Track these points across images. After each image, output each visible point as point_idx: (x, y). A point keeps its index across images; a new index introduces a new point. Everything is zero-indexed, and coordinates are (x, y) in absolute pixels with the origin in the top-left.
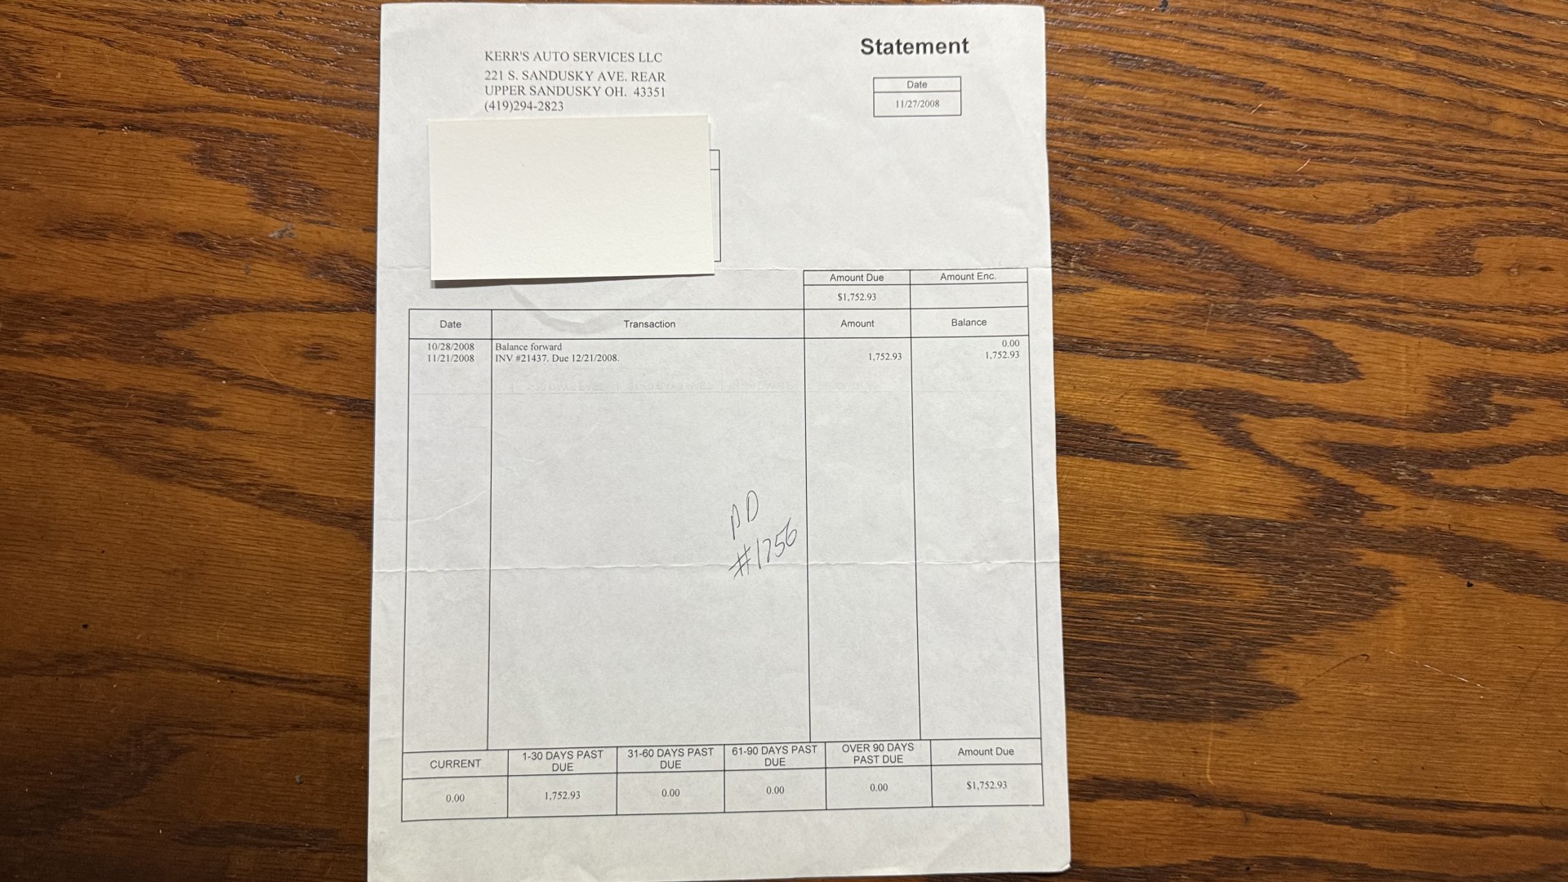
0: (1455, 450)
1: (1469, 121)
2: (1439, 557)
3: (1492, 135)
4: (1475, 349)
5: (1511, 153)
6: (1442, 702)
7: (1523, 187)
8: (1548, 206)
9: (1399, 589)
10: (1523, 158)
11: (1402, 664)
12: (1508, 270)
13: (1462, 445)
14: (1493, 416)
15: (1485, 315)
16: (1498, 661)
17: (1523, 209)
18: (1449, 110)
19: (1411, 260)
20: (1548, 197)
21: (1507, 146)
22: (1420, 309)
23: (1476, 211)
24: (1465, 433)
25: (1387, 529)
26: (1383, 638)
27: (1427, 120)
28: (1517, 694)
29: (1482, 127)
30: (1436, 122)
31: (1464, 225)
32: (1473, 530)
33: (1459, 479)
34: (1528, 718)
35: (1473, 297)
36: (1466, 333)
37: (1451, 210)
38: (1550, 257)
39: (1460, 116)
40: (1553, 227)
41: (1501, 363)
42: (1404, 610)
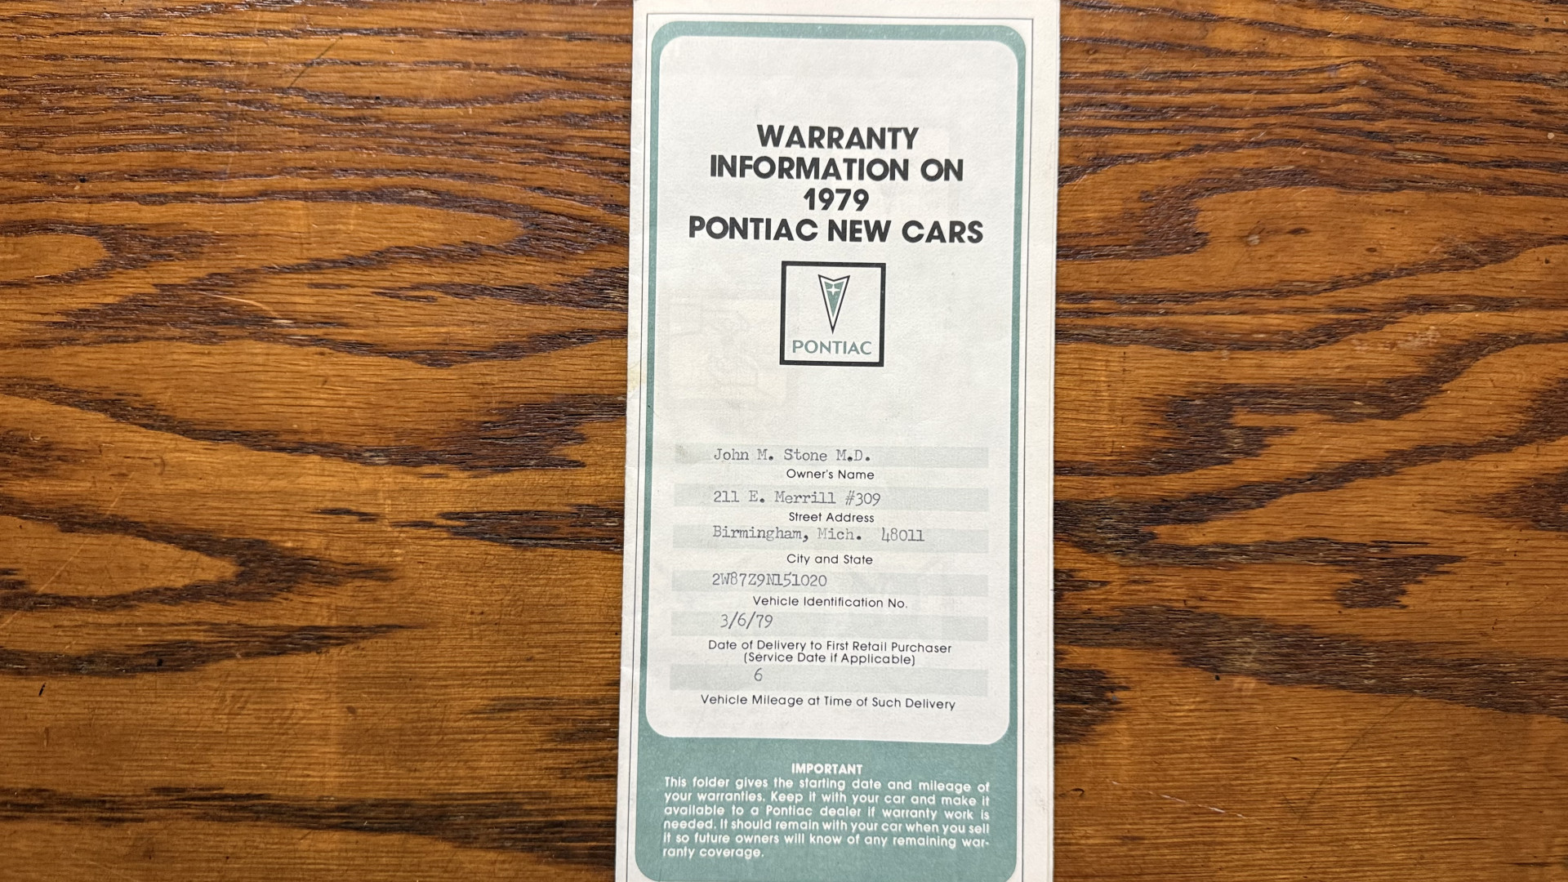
0: (1184, 495)
1: (1176, 37)
2: (1173, 645)
3: (1208, 52)
4: (1205, 353)
5: (1239, 74)
6: (1188, 844)
7: (1257, 120)
8: (1297, 143)
9: (1119, 695)
10: (1255, 80)
11: (1131, 798)
12: (1243, 239)
13: (1195, 489)
14: (1237, 444)
15: (1216, 304)
16: (1265, 779)
17: (1262, 151)
18: (1145, 24)
19: (1106, 239)
20: (1296, 130)
21: (1231, 65)
22: (1124, 307)
23: (1196, 161)
24: (1199, 471)
25: (1097, 613)
26: (1103, 764)
27: (1116, 40)
28: (1295, 822)
29: (1194, 43)
30: (1129, 43)
31: (1178, 182)
32: (1218, 605)
33: (1195, 536)
34: (1311, 853)
35: (1199, 281)
36: (1188, 332)
37: (1159, 163)
38: (1303, 214)
39: (1161, 31)
40: (1305, 172)
41: (1245, 369)
42: (1129, 723)
